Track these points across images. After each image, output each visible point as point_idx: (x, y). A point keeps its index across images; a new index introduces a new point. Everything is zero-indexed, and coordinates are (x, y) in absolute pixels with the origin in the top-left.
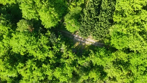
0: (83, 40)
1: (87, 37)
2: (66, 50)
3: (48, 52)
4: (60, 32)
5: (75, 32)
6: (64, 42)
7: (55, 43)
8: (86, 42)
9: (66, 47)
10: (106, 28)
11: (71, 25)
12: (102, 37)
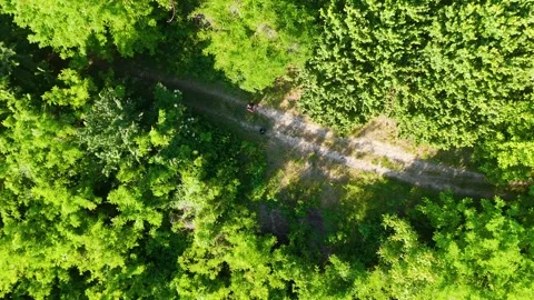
0: (332, 148)
1: (363, 120)
2: (211, 218)
3: (70, 235)
4: (171, 87)
5: (278, 90)
6: (198, 162)
7: (128, 170)
8: (351, 160)
9: (214, 192)
10: (519, 52)
11: (250, 32)
12: (478, 120)
